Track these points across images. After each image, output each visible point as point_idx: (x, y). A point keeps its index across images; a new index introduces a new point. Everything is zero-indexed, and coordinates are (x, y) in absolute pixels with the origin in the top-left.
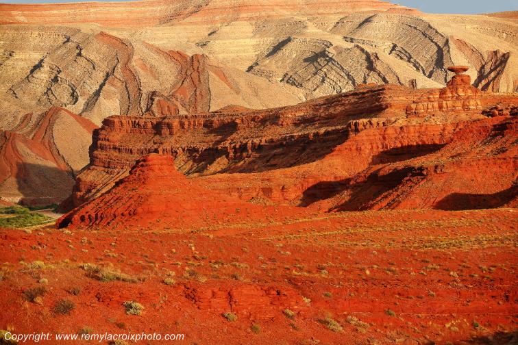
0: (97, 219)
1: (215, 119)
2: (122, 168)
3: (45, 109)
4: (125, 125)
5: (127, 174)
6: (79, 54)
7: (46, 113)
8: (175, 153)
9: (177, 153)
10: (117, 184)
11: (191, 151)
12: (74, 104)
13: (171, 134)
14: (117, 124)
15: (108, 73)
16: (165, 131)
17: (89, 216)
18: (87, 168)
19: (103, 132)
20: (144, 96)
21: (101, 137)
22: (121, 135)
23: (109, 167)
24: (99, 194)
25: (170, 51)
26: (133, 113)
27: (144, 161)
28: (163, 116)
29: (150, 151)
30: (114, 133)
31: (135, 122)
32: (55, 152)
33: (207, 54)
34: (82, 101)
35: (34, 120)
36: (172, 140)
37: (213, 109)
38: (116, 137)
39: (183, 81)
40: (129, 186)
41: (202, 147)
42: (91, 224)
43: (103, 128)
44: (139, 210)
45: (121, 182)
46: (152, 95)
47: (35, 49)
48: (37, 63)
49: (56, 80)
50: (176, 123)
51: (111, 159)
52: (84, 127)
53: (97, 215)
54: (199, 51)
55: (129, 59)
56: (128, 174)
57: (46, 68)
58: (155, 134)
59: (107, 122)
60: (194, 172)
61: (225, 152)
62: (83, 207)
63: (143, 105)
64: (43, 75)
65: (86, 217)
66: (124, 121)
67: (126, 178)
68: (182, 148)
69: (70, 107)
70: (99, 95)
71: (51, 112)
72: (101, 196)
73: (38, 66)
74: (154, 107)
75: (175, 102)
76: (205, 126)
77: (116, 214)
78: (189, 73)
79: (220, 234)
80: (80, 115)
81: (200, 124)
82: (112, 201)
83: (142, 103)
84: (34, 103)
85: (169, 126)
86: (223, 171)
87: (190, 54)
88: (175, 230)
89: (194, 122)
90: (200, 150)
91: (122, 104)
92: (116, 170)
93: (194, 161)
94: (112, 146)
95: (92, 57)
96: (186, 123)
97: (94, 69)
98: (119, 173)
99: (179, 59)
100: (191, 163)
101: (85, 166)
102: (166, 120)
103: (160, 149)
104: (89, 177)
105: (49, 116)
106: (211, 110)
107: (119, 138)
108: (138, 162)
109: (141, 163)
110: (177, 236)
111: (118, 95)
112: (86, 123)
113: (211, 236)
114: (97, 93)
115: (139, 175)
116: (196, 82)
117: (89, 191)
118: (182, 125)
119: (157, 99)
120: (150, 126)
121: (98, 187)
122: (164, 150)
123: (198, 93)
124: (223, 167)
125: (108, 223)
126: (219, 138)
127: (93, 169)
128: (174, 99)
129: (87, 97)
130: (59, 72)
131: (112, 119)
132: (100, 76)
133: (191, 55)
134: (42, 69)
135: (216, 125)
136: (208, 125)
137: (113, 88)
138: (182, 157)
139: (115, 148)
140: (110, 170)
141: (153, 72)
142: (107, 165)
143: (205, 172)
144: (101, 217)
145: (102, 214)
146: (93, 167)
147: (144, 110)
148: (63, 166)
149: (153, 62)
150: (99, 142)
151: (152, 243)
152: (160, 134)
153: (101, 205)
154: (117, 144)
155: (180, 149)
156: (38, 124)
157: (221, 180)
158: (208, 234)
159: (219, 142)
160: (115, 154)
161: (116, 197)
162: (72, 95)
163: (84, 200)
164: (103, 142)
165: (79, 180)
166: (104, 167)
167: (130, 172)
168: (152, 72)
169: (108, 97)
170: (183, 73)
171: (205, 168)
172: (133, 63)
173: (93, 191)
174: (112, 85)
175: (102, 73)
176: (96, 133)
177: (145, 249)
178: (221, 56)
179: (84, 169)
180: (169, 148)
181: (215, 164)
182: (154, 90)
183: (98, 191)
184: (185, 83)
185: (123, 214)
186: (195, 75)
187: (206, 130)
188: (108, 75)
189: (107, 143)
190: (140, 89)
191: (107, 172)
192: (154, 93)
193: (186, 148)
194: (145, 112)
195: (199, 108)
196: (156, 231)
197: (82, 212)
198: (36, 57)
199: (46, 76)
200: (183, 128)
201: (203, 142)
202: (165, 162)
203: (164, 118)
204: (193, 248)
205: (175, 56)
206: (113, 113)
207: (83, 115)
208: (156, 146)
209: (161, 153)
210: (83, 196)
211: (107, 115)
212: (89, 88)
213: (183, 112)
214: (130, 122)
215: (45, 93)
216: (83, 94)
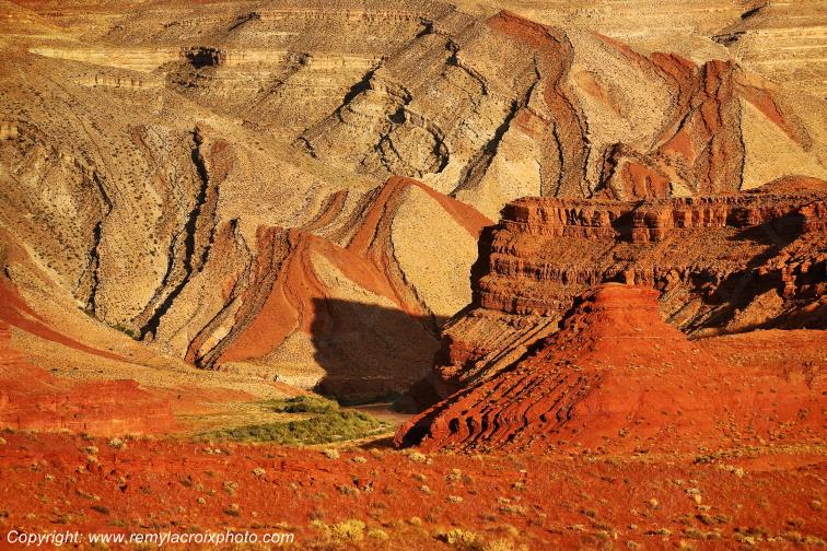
0: (485, 426)
1: (754, 207)
2: (544, 315)
3: (376, 183)
4: (552, 220)
5: (554, 328)
6: (453, 61)
7: (379, 191)
8: (661, 283)
9: (666, 282)
10: (532, 350)
11: (699, 279)
12: (440, 171)
13: (654, 238)
14: (534, 217)
15: (514, 104)
16: (641, 232)
17: (469, 420)
18: (466, 312)
19: (504, 234)
20: (595, 155)
21: (497, 244)
22: (541, 240)
23: (514, 312)
24: (492, 373)
25: (655, 54)
26: (570, 193)
27: (592, 299)
28: (636, 199)
29: (606, 279)
30: (525, 236)
31: (573, 211)
32: (397, 278)
33: (738, 60)
34: (456, 166)
35: (351, 206)
36: (658, 252)
37: (750, 183)
38: (531, 244)
39: (683, 122)
40: (557, 355)
41: (724, 270)
42: (472, 439)
43: (501, 227)
44: (581, 408)
45: (541, 344)
46: (613, 153)
47: (355, 50)
48: (359, 79)
49: (399, 117)
50: (665, 216)
51: (519, 295)
52: (461, 223)
53: (485, 417)
54: (721, 54)
55: (563, 71)
56: (557, 329)
57: (379, 91)
58: (618, 239)
59: (513, 212)
60: (704, 326)
61: (775, 280)
62: (455, 400)
63: (593, 174)
64: (372, 108)
65: (463, 422)
66: (549, 210)
67: (551, 336)
68: (677, 270)
69: (430, 178)
70: (494, 153)
71: (388, 190)
72: (494, 377)
73: (362, 87)
74: (618, 181)
75: (665, 168)
76: (731, 221)
77: (528, 417)
78: (696, 102)
79: (760, 466)
80: (453, 195)
81: (720, 218)
82: (520, 388)
83: (590, 169)
84: (351, 168)
85: (651, 222)
86: (768, 325)
87: (699, 60)
88: (659, 456)
89: (707, 213)
90: (720, 275)
91: (544, 172)
92: (530, 319)
93: (707, 300)
94: (521, 266)
95: (480, 67)
96: (689, 215)
97: (485, 93)
98: (536, 325)
99: (675, 72)
100: (698, 304)
101: (460, 308)
102: (643, 209)
103: (630, 275)
104: (468, 335)
105: (382, 200)
106: (745, 187)
107: (538, 247)
108: (578, 301)
109: (584, 305)
110: (662, 468)
111: (537, 152)
112: (465, 214)
113: (740, 472)
114: (491, 149)
115: (581, 330)
116: (713, 121)
117: (470, 364)
118: (678, 218)
119: (622, 161)
120: (606, 220)
121: (490, 357)
122: (636, 275)
123: (716, 148)
124: (771, 314)
125: (511, 438)
126: (761, 249)
127: (480, 316)
128: (661, 163)
129: (467, 156)
130: (408, 100)
131: (522, 205)
132: (497, 109)
133: (700, 63)
134: (369, 92)
135: (755, 221)
136: (737, 218)
137: (525, 137)
138: (678, 291)
139: (527, 270)
140: (517, 319)
141: (615, 101)
142: (509, 307)
143: (730, 326)
144: (495, 422)
145: (497, 416)
146: (481, 310)
147: (593, 188)
148: (412, 307)
149: (617, 79)
150: (493, 257)
151: (606, 484)
152: (630, 240)
153: (496, 396)
154: (533, 262)
155: (673, 272)
156: (359, 214)
157: (765, 344)
158: (732, 468)
159: (761, 260)
160: (530, 283)
161: (530, 379)
162: (436, 151)
163: (457, 386)
164: (503, 257)
165: (448, 339)
166: (503, 311)
167: (561, 325)
168: (612, 101)
169: (515, 156)
170: (684, 101)
171: (728, 315)
172: (572, 81)
173: (480, 365)
174: (526, 130)
175: (501, 104)
176: (486, 238)
177: (590, 497)
178: (769, 65)
179: (459, 316)
180: (649, 271)
181: (753, 306)
182: (616, 142)
183: (490, 365)
184: (688, 127)
185: (543, 418)
186: (710, 107)
187: (733, 232)
188: (514, 107)
189: (511, 259)
190: (585, 140)
191: (511, 324)
192: (616, 149)
193: (687, 272)
194: (597, 189)
195: (717, 182)
196: (616, 456)
197: (454, 411)
198: (359, 65)
199: (380, 108)
200: (681, 225)
201: (725, 258)
202: (639, 302)
203: (639, 204)
204: (698, 499)
205: (665, 64)
206: (525, 192)
207: (460, 195)
208: (619, 267)
209: (630, 281)
210: (457, 377)
211: (511, 197)
212: (472, 136)
213: (681, 191)
214: (563, 213)
215: (376, 148)
216: (460, 149)
